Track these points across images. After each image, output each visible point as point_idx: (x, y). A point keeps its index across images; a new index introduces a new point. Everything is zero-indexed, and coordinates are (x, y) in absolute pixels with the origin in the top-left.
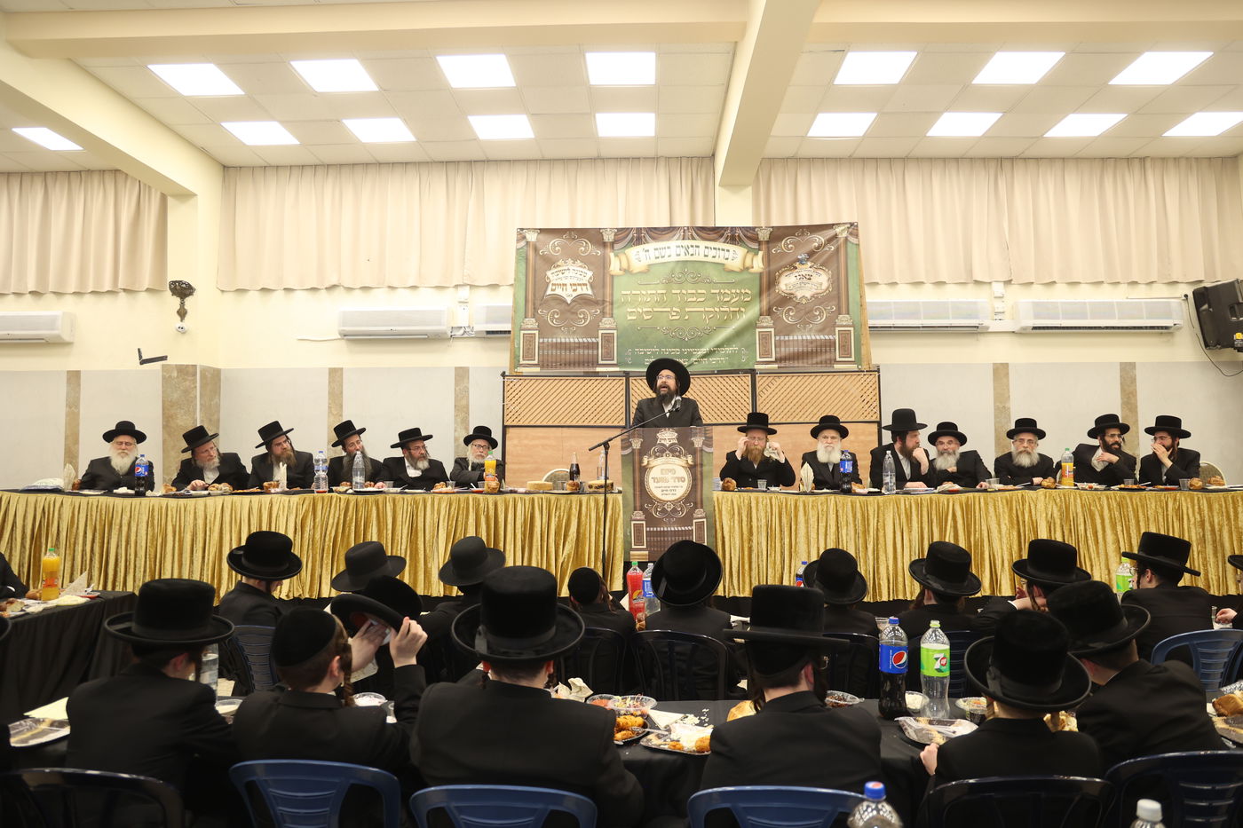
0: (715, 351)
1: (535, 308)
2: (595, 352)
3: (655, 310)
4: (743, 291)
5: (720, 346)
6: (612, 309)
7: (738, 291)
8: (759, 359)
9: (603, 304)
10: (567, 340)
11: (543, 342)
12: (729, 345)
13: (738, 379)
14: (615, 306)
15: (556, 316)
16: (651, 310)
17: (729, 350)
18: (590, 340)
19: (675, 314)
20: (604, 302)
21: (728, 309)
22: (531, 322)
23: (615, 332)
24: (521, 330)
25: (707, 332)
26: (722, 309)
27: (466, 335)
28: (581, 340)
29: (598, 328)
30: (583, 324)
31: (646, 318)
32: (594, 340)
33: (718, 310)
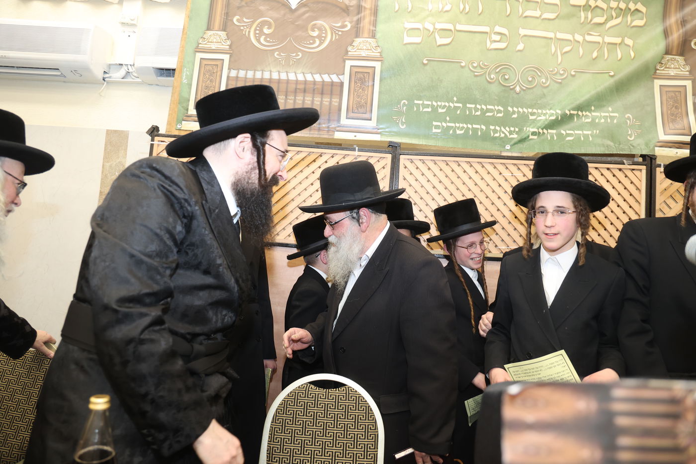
0: (572, 116)
1: (227, 14)
2: (335, 101)
3: (459, 27)
4: (632, 6)
5: (580, 108)
6: (375, 25)
7: (623, 6)
8: (663, 137)
9: (358, 13)
10: (283, 76)
11: (237, 77)
12: (599, 107)
13: (617, 173)
14: (381, 16)
15: (266, 30)
16: (450, 27)
17: (599, 115)
18: (326, 78)
19: (498, 38)
20: (359, 9)
21: (599, 39)
22: (217, 39)
23: (378, 65)
24: (198, 50)
25: (558, 78)
26: (588, 38)
27: (128, 80)
28: (309, 78)
29: (345, 56)
30: (317, 47)
31: (440, 41)
32: (335, 78)
33: (579, 38)
